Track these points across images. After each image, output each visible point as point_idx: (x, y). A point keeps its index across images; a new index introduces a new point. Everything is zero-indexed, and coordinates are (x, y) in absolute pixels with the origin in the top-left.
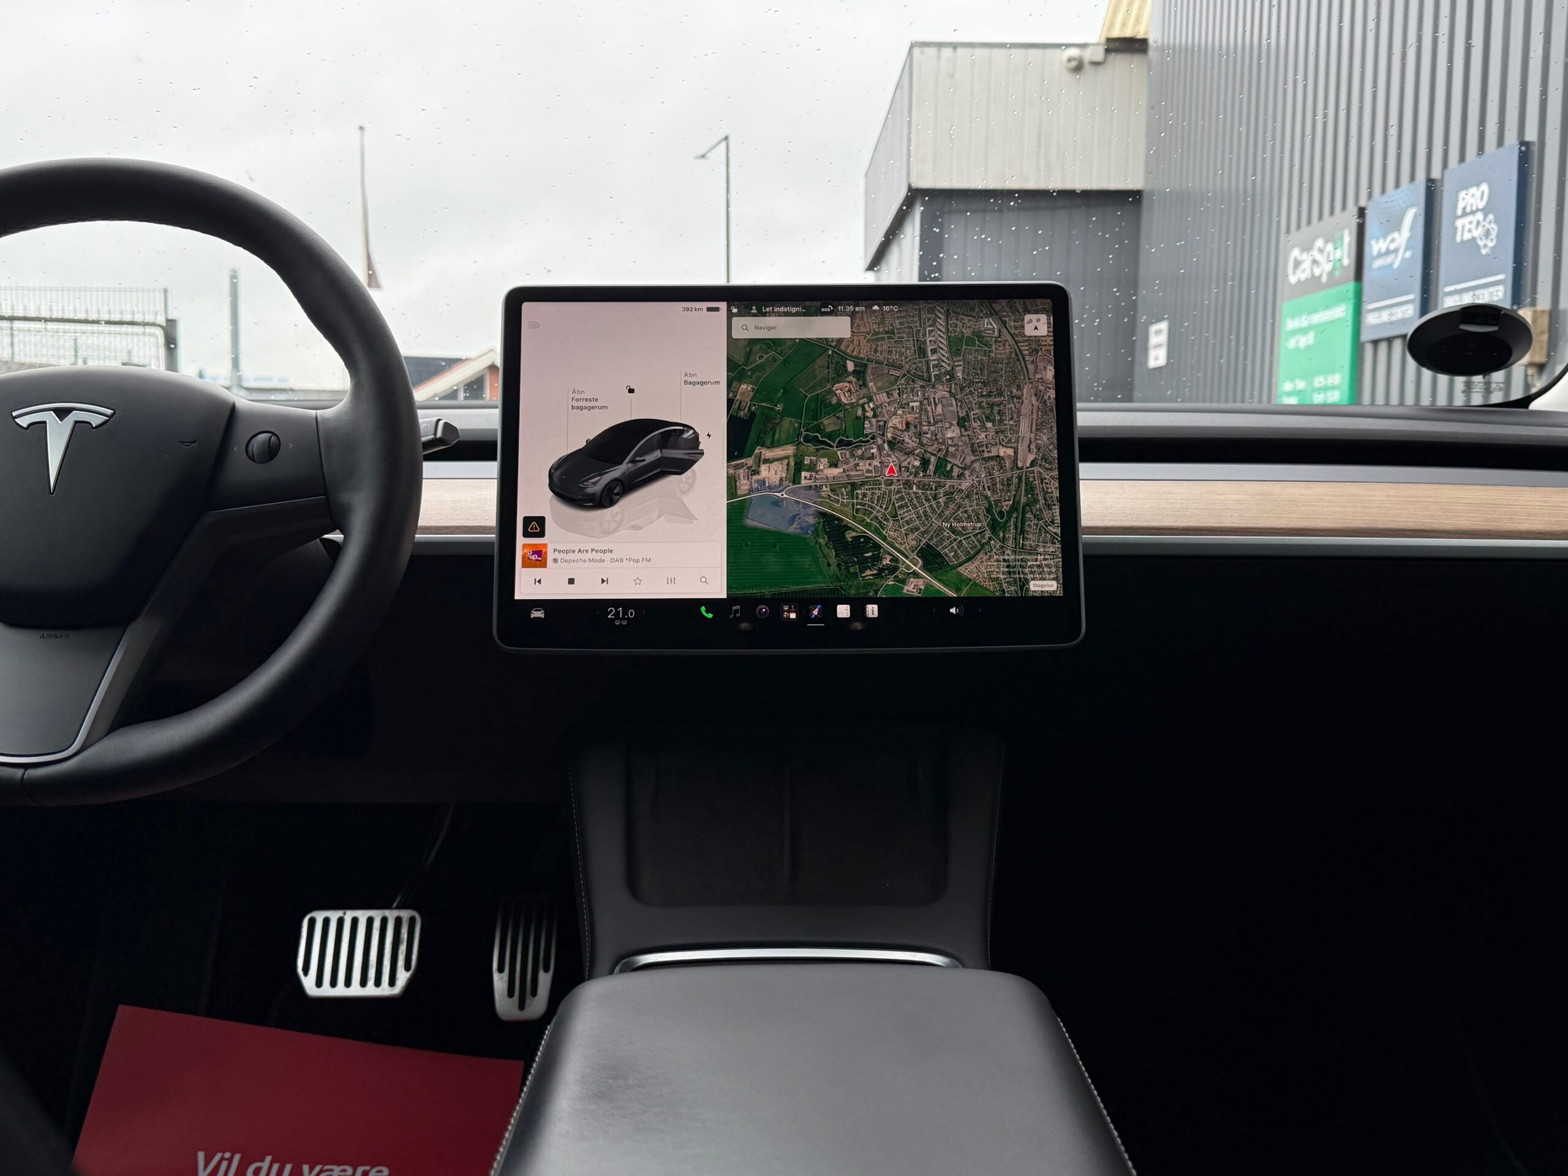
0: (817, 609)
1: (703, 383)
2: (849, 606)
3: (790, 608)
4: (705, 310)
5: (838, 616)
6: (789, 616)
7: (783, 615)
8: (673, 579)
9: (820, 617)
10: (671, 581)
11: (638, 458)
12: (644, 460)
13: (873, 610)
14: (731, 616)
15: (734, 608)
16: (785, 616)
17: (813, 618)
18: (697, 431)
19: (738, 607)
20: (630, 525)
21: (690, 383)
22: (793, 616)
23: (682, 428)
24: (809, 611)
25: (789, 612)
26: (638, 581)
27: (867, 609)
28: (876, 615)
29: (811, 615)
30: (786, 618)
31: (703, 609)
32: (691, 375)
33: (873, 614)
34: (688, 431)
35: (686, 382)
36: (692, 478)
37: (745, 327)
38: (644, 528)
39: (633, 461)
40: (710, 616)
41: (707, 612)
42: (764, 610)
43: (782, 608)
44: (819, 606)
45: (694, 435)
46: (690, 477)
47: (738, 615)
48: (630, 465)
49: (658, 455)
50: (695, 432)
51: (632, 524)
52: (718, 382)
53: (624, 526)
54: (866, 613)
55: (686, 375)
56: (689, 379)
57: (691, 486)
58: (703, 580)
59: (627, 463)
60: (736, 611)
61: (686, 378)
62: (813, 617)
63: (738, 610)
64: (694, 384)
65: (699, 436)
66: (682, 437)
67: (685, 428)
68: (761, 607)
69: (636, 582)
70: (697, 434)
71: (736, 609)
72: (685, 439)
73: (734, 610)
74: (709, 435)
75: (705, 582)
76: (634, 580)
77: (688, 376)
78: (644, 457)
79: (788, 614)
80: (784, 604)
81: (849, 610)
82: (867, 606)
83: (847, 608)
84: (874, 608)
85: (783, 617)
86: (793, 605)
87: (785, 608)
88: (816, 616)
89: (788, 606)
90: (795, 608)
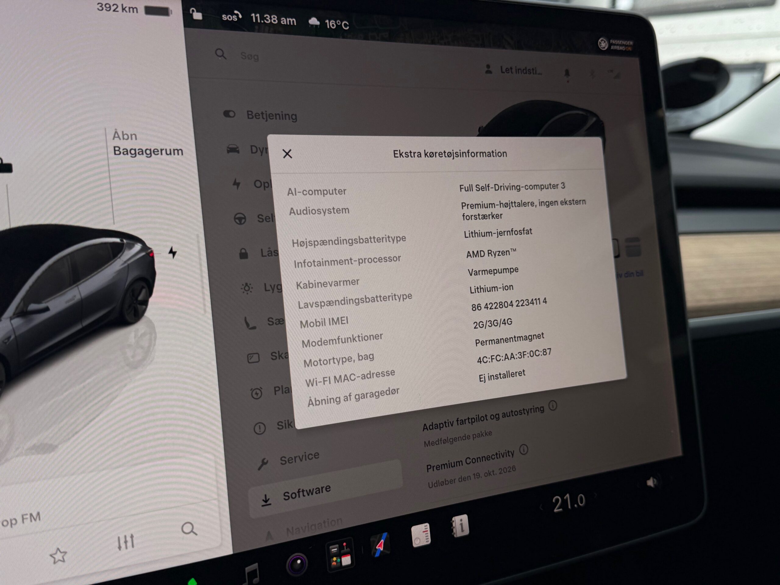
0: (382, 541)
1: (151, 153)
2: (427, 524)
3: (341, 548)
4: (142, 10)
5: (415, 545)
6: (341, 562)
7: (330, 563)
8: (129, 539)
9: (388, 552)
10: (126, 542)
11: (33, 307)
12: (47, 309)
13: (461, 524)
15: (248, 569)
16: (334, 563)
18: (148, 244)
19: (255, 566)
20: (29, 444)
21: (127, 152)
22: (346, 561)
23: (118, 240)
24: (370, 547)
25: (340, 555)
26: (59, 556)
27: (454, 524)
28: (467, 532)
29: (375, 553)
30: (336, 568)
32: (126, 137)
33: (462, 531)
34: (131, 247)
35: (117, 150)
36: (148, 337)
37: (220, 53)
38: (60, 446)
39: (22, 313)
42: (299, 562)
43: (329, 550)
44: (385, 535)
45: (143, 254)
46: (144, 335)
47: (256, 580)
48: (17, 321)
49: (75, 296)
50: (145, 247)
51: (34, 441)
52: (179, 151)
53: (18, 448)
54: (452, 531)
55: (116, 135)
56: (124, 144)
57: (148, 351)
58: (188, 528)
59: (11, 318)
60: (253, 574)
61: (117, 142)
62: (377, 555)
63: (255, 570)
64: (134, 153)
65: (153, 254)
66: (119, 257)
67: (125, 241)
68: (294, 557)
69: (54, 558)
70: (149, 251)
71: (252, 569)
72: (125, 262)
73: (248, 573)
74: (172, 252)
75: (192, 531)
76: (51, 556)
77: (121, 137)
78: (46, 303)
79: (339, 560)
80: (331, 547)
81: (429, 532)
82: (453, 519)
83: (425, 529)
84: (461, 520)
85: (332, 566)
86: (344, 546)
87: (332, 550)
88: (382, 552)
89: (337, 546)
90: (348, 549)
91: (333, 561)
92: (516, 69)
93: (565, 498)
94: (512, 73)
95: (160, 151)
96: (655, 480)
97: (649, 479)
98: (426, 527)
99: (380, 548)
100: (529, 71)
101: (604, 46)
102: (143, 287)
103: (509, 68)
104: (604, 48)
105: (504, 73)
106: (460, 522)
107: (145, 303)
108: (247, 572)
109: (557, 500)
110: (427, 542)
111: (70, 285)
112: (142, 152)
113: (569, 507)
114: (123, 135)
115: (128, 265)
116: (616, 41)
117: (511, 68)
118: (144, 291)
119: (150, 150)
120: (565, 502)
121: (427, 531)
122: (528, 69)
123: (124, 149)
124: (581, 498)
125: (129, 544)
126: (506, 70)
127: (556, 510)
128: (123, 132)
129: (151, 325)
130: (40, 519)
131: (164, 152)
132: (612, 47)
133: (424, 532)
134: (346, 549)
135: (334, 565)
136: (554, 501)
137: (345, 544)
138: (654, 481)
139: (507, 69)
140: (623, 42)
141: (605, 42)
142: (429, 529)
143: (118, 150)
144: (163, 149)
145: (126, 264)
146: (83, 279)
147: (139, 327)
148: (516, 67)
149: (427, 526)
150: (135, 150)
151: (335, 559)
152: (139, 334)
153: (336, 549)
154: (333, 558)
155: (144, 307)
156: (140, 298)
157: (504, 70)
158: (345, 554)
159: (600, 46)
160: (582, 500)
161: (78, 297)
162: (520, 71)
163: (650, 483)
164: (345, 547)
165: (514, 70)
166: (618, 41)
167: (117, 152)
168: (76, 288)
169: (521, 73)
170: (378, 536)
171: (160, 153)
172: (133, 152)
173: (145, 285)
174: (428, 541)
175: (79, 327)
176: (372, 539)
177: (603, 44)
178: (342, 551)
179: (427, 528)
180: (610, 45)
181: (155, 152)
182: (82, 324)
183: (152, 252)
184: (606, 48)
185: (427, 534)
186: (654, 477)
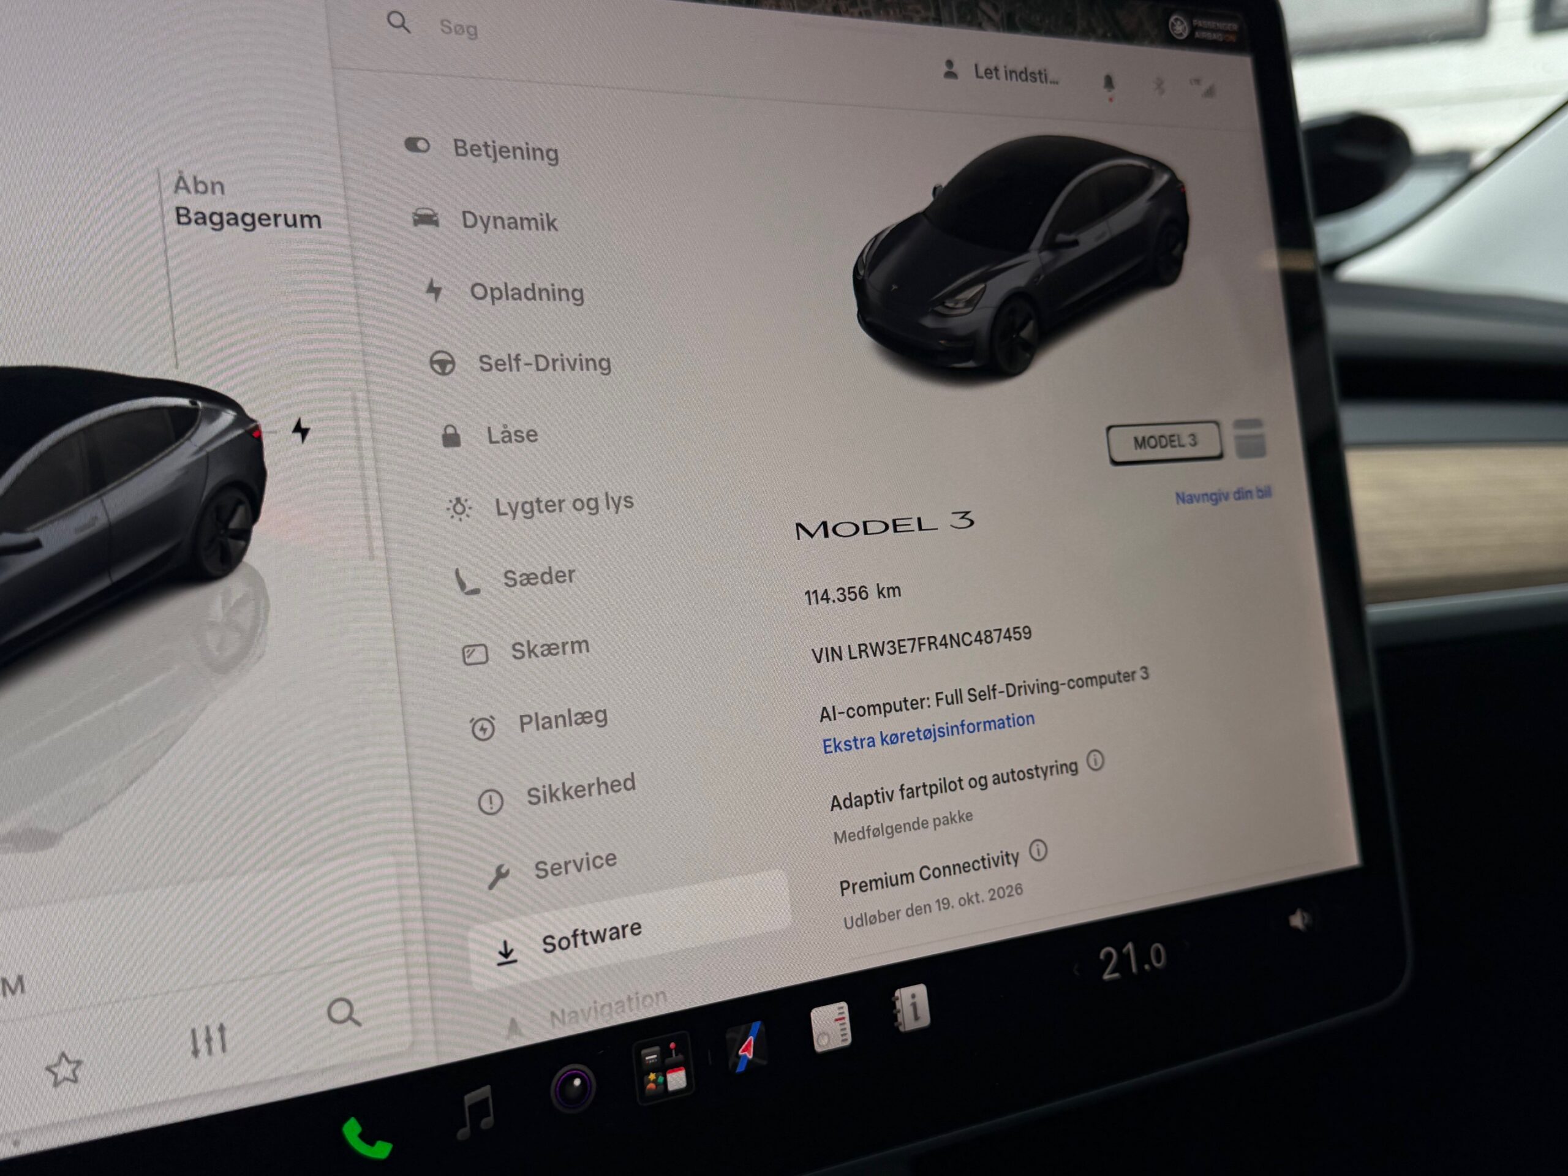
0: (751, 1038)
1: (254, 221)
2: (844, 1005)
3: (665, 1053)
5: (819, 1049)
6: (665, 1082)
7: (643, 1085)
8: (216, 1036)
9: (765, 1063)
10: (209, 1040)
11: (7, 539)
12: (36, 545)
13: (914, 1005)
14: (463, 1133)
15: (470, 1098)
16: (651, 1086)
17: (741, 1074)
18: (250, 411)
19: (485, 1091)
21: (202, 219)
23: (184, 402)
24: (726, 1051)
25: (663, 1069)
26: (65, 1070)
27: (898, 1004)
28: (925, 1020)
29: (735, 1065)
30: (655, 1096)
31: (352, 1130)
32: (202, 187)
33: (917, 1018)
34: (213, 417)
35: (182, 215)
36: (251, 606)
38: (66, 836)
40: (381, 1150)
41: (368, 1137)
42: (577, 1082)
43: (640, 1059)
44: (756, 1026)
45: (239, 432)
46: (241, 601)
47: (487, 1122)
49: (95, 518)
50: (242, 418)
51: (11, 823)
52: (313, 220)
54: (895, 1018)
55: (180, 184)
56: (197, 203)
57: (252, 637)
58: (341, 1011)
60: (480, 1109)
61: (183, 198)
62: (741, 1068)
63: (486, 1100)
64: (220, 221)
65: (260, 432)
66: (189, 439)
67: (200, 404)
68: (565, 1073)
69: (56, 1075)
70: (252, 425)
71: (479, 1099)
72: (201, 449)
73: (470, 1107)
74: (301, 430)
75: (350, 1017)
76: (48, 1069)
77: (192, 188)
78: (33, 531)
79: (661, 1079)
80: (644, 1052)
81: (847, 1021)
82: (897, 993)
83: (840, 1013)
84: (913, 996)
85: (647, 1091)
86: (671, 1050)
87: (647, 1058)
88: (750, 1062)
89: (657, 1049)
90: (681, 1057)
91: (649, 1082)
92: (1006, 72)
93: (1125, 950)
94: (998, 78)
95: (272, 218)
96: (1305, 915)
97: (1293, 913)
98: (841, 1011)
99: (746, 1053)
100: (1033, 75)
101: (1181, 31)
102: (240, 502)
103: (992, 68)
104: (1181, 34)
105: (982, 77)
106: (912, 1001)
107: (245, 535)
108: (467, 1105)
109: (1109, 956)
110: (844, 1040)
111: (85, 495)
112: (234, 219)
113: (1134, 969)
114: (196, 184)
115: (208, 456)
116: (1205, 22)
117: (996, 69)
118: (241, 511)
119: (253, 216)
120: (1124, 959)
121: (843, 1018)
122: (1029, 71)
123: (197, 213)
124: (1158, 951)
125: (216, 1046)
126: (986, 73)
127: (1106, 977)
128: (195, 178)
129: (257, 581)
130: (23, 991)
131: (281, 220)
132: (1197, 34)
133: (837, 1020)
134: (676, 1055)
135: (650, 1089)
136: (1102, 956)
137: (672, 1045)
138: (1303, 918)
139: (987, 70)
140: (1218, 25)
141: (1182, 23)
142: (847, 1015)
143: (186, 216)
144: (280, 215)
145: (203, 453)
146: (113, 481)
147: (233, 585)
148: (1005, 67)
149: (842, 1008)
150: (221, 215)
151: (652, 1076)
152: (233, 601)
153: (655, 1056)
154: (649, 1074)
155: (242, 543)
156: (234, 524)
157: (982, 71)
158: (674, 1067)
159: (1173, 30)
160: (1159, 956)
161: (102, 522)
162: (1014, 75)
163: (1297, 921)
164: (674, 1052)
165: (1002, 73)
166: (1209, 23)
167: (184, 220)
168: (98, 502)
169: (1017, 80)
170: (743, 1028)
171: (272, 221)
172: (216, 219)
173: (243, 498)
174: (846, 1040)
175: (103, 583)
176: (728, 1036)
177: (1180, 27)
178: (668, 1061)
179: (843, 1013)
180: (1194, 29)
181: (263, 219)
182: (110, 576)
183: (257, 428)
184: (1185, 35)
185: (844, 1024)
186: (1305, 909)
